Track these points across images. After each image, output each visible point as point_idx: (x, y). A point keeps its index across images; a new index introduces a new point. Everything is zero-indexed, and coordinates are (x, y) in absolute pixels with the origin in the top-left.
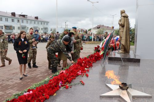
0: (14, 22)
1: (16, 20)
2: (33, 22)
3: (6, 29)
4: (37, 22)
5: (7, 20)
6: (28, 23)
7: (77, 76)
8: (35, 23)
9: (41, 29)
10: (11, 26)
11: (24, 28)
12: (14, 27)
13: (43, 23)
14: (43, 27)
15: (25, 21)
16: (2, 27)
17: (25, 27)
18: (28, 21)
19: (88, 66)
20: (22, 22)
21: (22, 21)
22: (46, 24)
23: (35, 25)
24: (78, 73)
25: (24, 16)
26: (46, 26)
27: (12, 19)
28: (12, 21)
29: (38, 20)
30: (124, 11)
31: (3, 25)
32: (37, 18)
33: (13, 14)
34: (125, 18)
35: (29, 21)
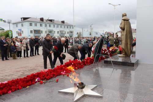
0: (42, 26)
1: (44, 25)
2: (60, 26)
3: (35, 33)
4: (63, 26)
5: (36, 25)
6: (54, 27)
7: (59, 75)
8: (61, 27)
9: (67, 33)
10: (39, 31)
11: (50, 32)
12: (42, 31)
13: (69, 27)
14: (69, 31)
15: (52, 25)
16: (32, 31)
17: (52, 31)
18: (54, 25)
19: (76, 68)
20: (49, 27)
21: (49, 25)
22: (72, 27)
23: (62, 29)
24: (62, 72)
25: (51, 21)
26: (71, 30)
27: (41, 24)
28: (41, 26)
29: (64, 24)
30: (125, 15)
31: (32, 30)
32: (63, 22)
33: (42, 19)
34: (126, 21)
35: (56, 26)
